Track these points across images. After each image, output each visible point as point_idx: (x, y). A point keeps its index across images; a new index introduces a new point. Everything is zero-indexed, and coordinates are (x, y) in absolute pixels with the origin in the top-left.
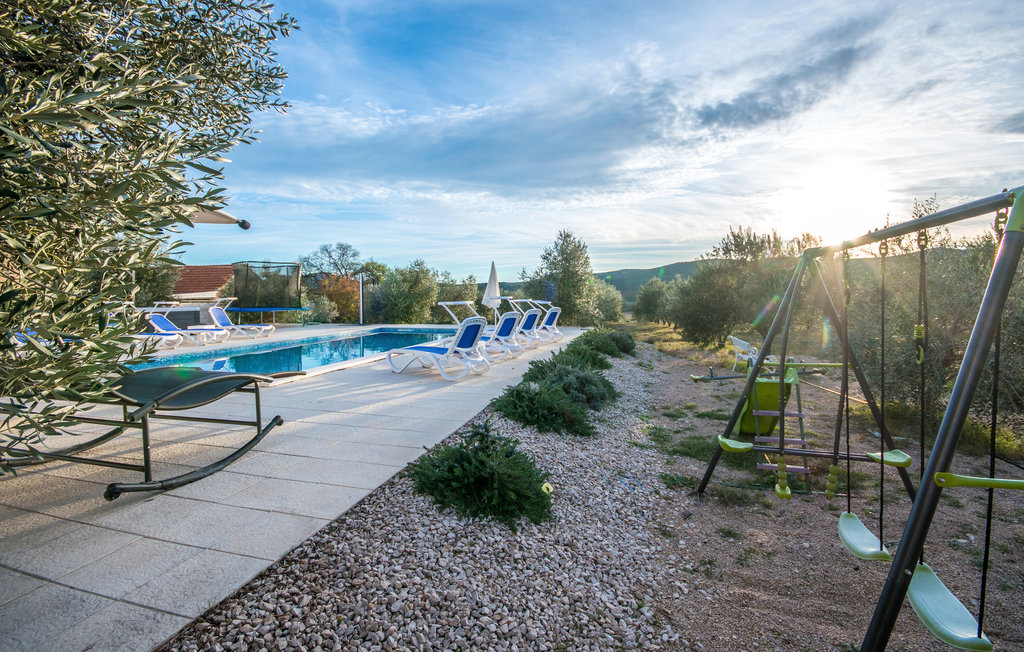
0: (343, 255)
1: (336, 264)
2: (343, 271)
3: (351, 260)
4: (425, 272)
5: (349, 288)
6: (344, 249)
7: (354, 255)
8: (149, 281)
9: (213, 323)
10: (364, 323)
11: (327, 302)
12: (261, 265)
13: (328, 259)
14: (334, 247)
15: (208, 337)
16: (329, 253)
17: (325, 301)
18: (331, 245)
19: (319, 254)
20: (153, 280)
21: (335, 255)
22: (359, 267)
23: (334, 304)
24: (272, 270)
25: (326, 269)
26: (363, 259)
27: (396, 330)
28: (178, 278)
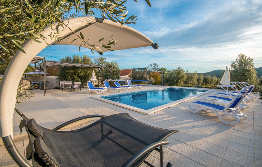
0: (155, 66)
1: (153, 68)
2: (155, 70)
3: (157, 67)
4: (182, 70)
5: (157, 75)
6: (155, 64)
7: (158, 66)
8: (115, 73)
9: (128, 84)
10: (164, 85)
11: (152, 79)
12: (138, 69)
13: (151, 67)
14: (153, 64)
15: (127, 88)
16: (152, 66)
17: (152, 78)
18: (152, 64)
19: (149, 66)
20: (116, 73)
21: (153, 66)
22: (159, 69)
23: (154, 79)
24: (140, 70)
25: (151, 70)
26: (160, 67)
27: (175, 88)
28: (121, 73)
